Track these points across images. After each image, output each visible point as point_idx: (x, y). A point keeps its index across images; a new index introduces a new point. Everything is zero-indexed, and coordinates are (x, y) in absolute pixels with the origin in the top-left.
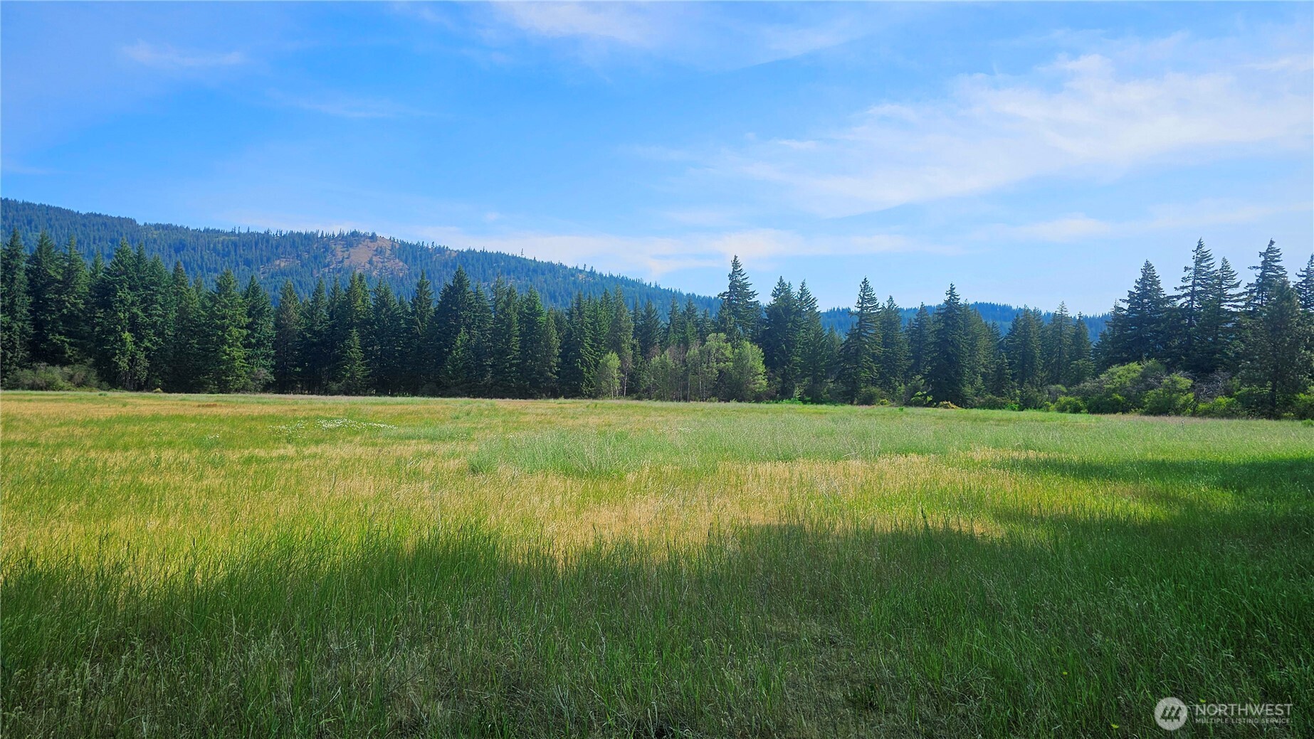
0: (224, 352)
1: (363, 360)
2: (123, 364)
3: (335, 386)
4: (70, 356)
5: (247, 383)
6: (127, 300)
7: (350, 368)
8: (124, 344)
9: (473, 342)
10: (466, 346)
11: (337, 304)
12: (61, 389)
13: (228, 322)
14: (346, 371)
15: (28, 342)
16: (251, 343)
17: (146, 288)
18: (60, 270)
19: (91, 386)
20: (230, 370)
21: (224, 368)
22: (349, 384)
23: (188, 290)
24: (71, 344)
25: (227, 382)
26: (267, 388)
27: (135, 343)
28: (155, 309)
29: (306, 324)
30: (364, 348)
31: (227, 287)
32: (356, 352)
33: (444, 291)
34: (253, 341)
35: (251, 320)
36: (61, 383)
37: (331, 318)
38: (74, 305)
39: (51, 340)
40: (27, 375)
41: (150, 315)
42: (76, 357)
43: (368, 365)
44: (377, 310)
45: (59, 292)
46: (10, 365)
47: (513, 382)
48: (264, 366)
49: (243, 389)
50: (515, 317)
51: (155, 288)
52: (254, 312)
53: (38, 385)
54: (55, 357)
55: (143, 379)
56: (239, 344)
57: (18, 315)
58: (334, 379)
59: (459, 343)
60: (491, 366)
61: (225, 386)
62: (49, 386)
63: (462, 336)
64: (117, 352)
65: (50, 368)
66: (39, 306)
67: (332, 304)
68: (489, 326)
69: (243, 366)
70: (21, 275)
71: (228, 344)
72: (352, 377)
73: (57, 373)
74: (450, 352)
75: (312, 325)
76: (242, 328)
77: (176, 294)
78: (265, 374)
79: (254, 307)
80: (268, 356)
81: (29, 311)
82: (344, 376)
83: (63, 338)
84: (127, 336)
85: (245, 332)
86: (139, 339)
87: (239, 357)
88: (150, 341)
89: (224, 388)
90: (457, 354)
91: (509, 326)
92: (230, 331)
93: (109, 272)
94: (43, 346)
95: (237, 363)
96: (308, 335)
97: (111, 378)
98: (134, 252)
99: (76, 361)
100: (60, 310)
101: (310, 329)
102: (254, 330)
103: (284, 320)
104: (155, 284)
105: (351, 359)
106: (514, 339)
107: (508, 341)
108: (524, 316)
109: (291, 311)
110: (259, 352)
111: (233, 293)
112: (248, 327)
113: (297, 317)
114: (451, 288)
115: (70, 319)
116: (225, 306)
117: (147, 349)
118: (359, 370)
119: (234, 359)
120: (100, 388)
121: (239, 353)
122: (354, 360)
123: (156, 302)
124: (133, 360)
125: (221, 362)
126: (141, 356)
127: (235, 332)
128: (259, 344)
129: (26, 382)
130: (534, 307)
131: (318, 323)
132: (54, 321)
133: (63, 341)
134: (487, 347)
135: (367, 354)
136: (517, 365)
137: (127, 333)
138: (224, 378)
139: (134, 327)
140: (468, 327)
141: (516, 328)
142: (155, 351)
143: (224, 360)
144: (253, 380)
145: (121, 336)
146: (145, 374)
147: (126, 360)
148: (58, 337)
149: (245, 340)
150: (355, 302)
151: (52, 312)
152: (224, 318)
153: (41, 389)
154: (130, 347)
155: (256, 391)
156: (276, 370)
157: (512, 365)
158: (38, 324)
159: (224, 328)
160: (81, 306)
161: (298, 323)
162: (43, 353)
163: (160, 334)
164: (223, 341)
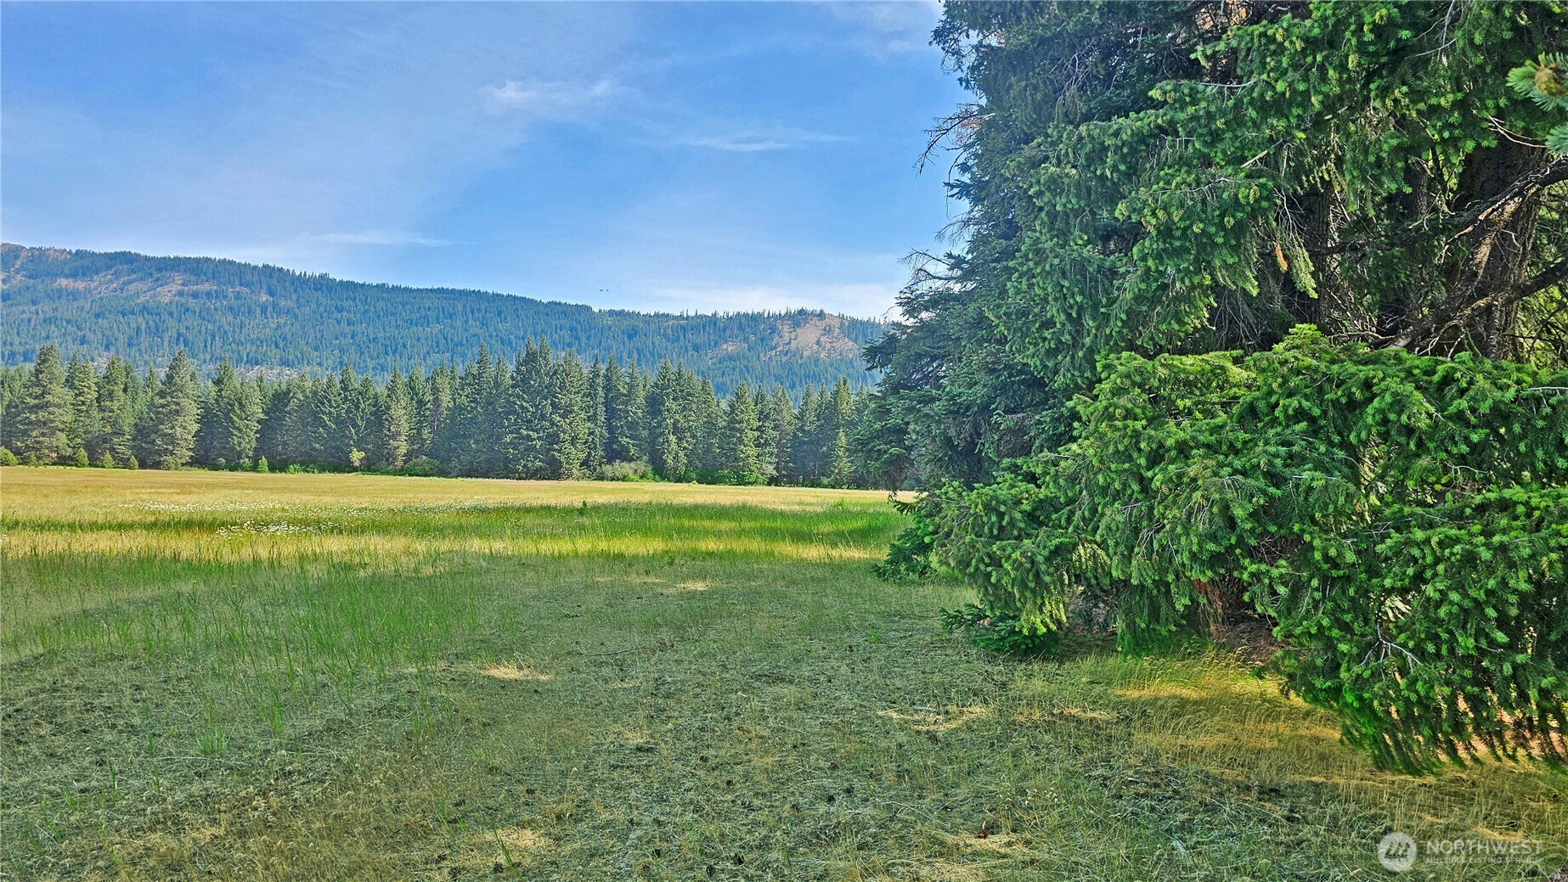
0: (741, 451)
1: (849, 457)
2: (669, 461)
3: (825, 481)
4: (633, 455)
5: (757, 477)
6: (672, 409)
7: (838, 464)
8: (670, 445)
11: (824, 405)
12: (632, 480)
13: (744, 425)
14: (835, 467)
15: (605, 443)
17: (684, 399)
18: (625, 386)
19: (649, 478)
20: (746, 466)
21: (741, 464)
22: (836, 479)
24: (633, 445)
25: (744, 476)
26: (773, 481)
27: (677, 444)
28: (690, 415)
29: (798, 425)
31: (743, 396)
32: (842, 451)
34: (762, 441)
35: (760, 423)
36: (631, 476)
37: (818, 420)
38: (635, 413)
39: (620, 442)
40: (608, 469)
41: (688, 421)
42: (638, 455)
43: (852, 462)
44: (859, 411)
45: (625, 403)
46: (595, 461)
48: (770, 463)
49: (755, 483)
51: (690, 398)
52: (762, 417)
53: (618, 477)
54: (624, 455)
55: (683, 473)
56: (752, 444)
57: (599, 422)
58: (824, 475)
61: (743, 480)
62: (624, 479)
64: (665, 451)
65: (622, 464)
66: (611, 413)
67: (820, 406)
69: (755, 463)
70: (600, 391)
71: (744, 443)
72: (839, 473)
73: (627, 468)
75: (803, 426)
76: (754, 430)
78: (771, 470)
79: (762, 412)
80: (773, 454)
81: (605, 419)
82: (833, 472)
83: (628, 440)
84: (672, 438)
85: (756, 434)
86: (680, 440)
87: (752, 455)
88: (687, 442)
89: (741, 481)
92: (745, 433)
93: (658, 386)
94: (615, 447)
95: (751, 460)
96: (800, 435)
97: (661, 472)
98: (675, 369)
99: (638, 458)
100: (626, 418)
101: (801, 429)
102: (762, 432)
104: (690, 395)
105: (838, 456)
109: (785, 412)
110: (766, 451)
111: (747, 400)
112: (758, 429)
113: (788, 418)
115: (632, 425)
116: (742, 412)
117: (685, 448)
118: (846, 467)
119: (748, 457)
120: (655, 479)
121: (752, 451)
122: (841, 458)
123: (692, 410)
124: (676, 458)
125: (736, 459)
126: (681, 454)
127: (749, 434)
128: (767, 444)
129: (610, 475)
131: (808, 424)
132: (622, 427)
133: (628, 443)
138: (741, 473)
139: (676, 430)
142: (691, 450)
143: (741, 458)
144: (762, 474)
145: (667, 438)
146: (685, 469)
147: (671, 457)
148: (624, 439)
149: (756, 440)
150: (841, 405)
151: (620, 420)
152: (741, 422)
153: (619, 480)
154: (674, 446)
155: (764, 484)
156: (778, 466)
158: (611, 429)
159: (741, 431)
160: (640, 415)
161: (790, 423)
162: (615, 453)
163: (694, 437)
164: (741, 441)
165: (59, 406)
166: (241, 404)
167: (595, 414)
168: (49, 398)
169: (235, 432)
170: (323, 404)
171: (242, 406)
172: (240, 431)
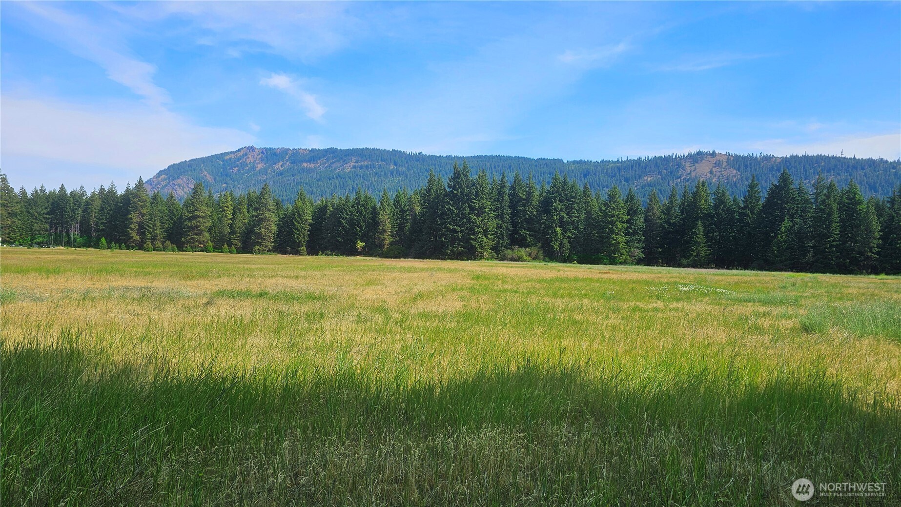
0: (613, 238)
1: (706, 243)
2: (556, 247)
3: (685, 261)
4: (529, 242)
5: (626, 259)
6: (558, 208)
7: (696, 248)
8: (556, 235)
9: (796, 228)
10: (790, 231)
11: (686, 203)
12: (525, 261)
13: (615, 219)
14: (693, 251)
15: (510, 234)
16: (629, 232)
17: (568, 200)
18: (525, 193)
19: (540, 259)
20: (617, 250)
21: (613, 248)
22: (695, 260)
23: (592, 200)
24: (530, 235)
25: (615, 257)
26: (639, 262)
27: (563, 234)
28: (574, 213)
29: (665, 219)
30: (706, 234)
31: (615, 197)
32: (700, 237)
33: (771, 189)
34: (631, 231)
35: (629, 217)
36: (525, 258)
37: (682, 214)
38: (531, 212)
39: (520, 233)
40: (509, 252)
41: (571, 217)
42: (532, 242)
43: (709, 246)
44: (716, 207)
45: (524, 205)
46: (501, 247)
47: (833, 260)
48: (638, 248)
49: (625, 263)
50: (835, 207)
51: (573, 200)
52: (631, 212)
53: (514, 258)
54: (522, 243)
55: (567, 256)
56: (622, 233)
57: (505, 219)
58: (684, 257)
59: (783, 229)
60: (812, 247)
61: (614, 261)
62: (519, 259)
63: (786, 223)
64: (553, 239)
65: (520, 249)
66: (514, 214)
67: (683, 204)
68: (810, 215)
69: (624, 248)
70: (506, 197)
71: (615, 233)
72: (698, 255)
73: (523, 252)
74: (776, 236)
75: (669, 219)
76: (623, 223)
77: (585, 203)
78: (638, 253)
79: (631, 209)
80: (640, 241)
81: (510, 217)
82: (692, 254)
83: (526, 232)
84: (558, 229)
85: (625, 225)
86: (564, 231)
87: (622, 241)
88: (571, 232)
89: (613, 262)
90: (782, 237)
91: (830, 214)
92: (616, 225)
93: (549, 192)
94: (516, 236)
95: (621, 246)
96: (667, 226)
97: (551, 255)
98: (562, 179)
99: (532, 244)
100: (524, 216)
101: (668, 222)
102: (631, 224)
103: (650, 216)
104: (573, 197)
105: (696, 242)
106: (834, 225)
107: (828, 227)
108: (844, 206)
109: (655, 210)
110: (634, 239)
111: (618, 200)
112: (628, 222)
113: (659, 214)
114: (776, 187)
115: (529, 221)
116: (614, 209)
117: (569, 237)
118: (703, 251)
119: (619, 243)
120: (544, 260)
121: (622, 239)
122: (699, 243)
123: (574, 208)
124: (561, 244)
125: (611, 245)
126: (566, 241)
127: (620, 225)
128: (635, 233)
129: (509, 257)
130: (854, 197)
131: (673, 218)
132: (522, 222)
133: (526, 234)
134: (809, 232)
135: (709, 239)
136: (837, 246)
137: (558, 228)
138: (613, 255)
139: (562, 224)
140: (792, 217)
141: (836, 216)
142: (573, 239)
143: (613, 244)
144: (630, 256)
145: (555, 230)
146: (568, 252)
147: (557, 244)
148: (524, 231)
149: (625, 230)
150: (700, 202)
151: (521, 217)
152: (613, 216)
153: (515, 260)
154: (560, 236)
155: (632, 264)
156: (645, 250)
157: (832, 246)
158: (514, 224)
159: (613, 223)
160: (535, 213)
161: (659, 218)
162: (516, 240)
163: (576, 228)
164: (612, 231)
165: (203, 218)
166: (299, 214)
167: (502, 213)
168: (197, 213)
169: (295, 232)
170: (342, 213)
171: (299, 215)
172: (298, 230)
